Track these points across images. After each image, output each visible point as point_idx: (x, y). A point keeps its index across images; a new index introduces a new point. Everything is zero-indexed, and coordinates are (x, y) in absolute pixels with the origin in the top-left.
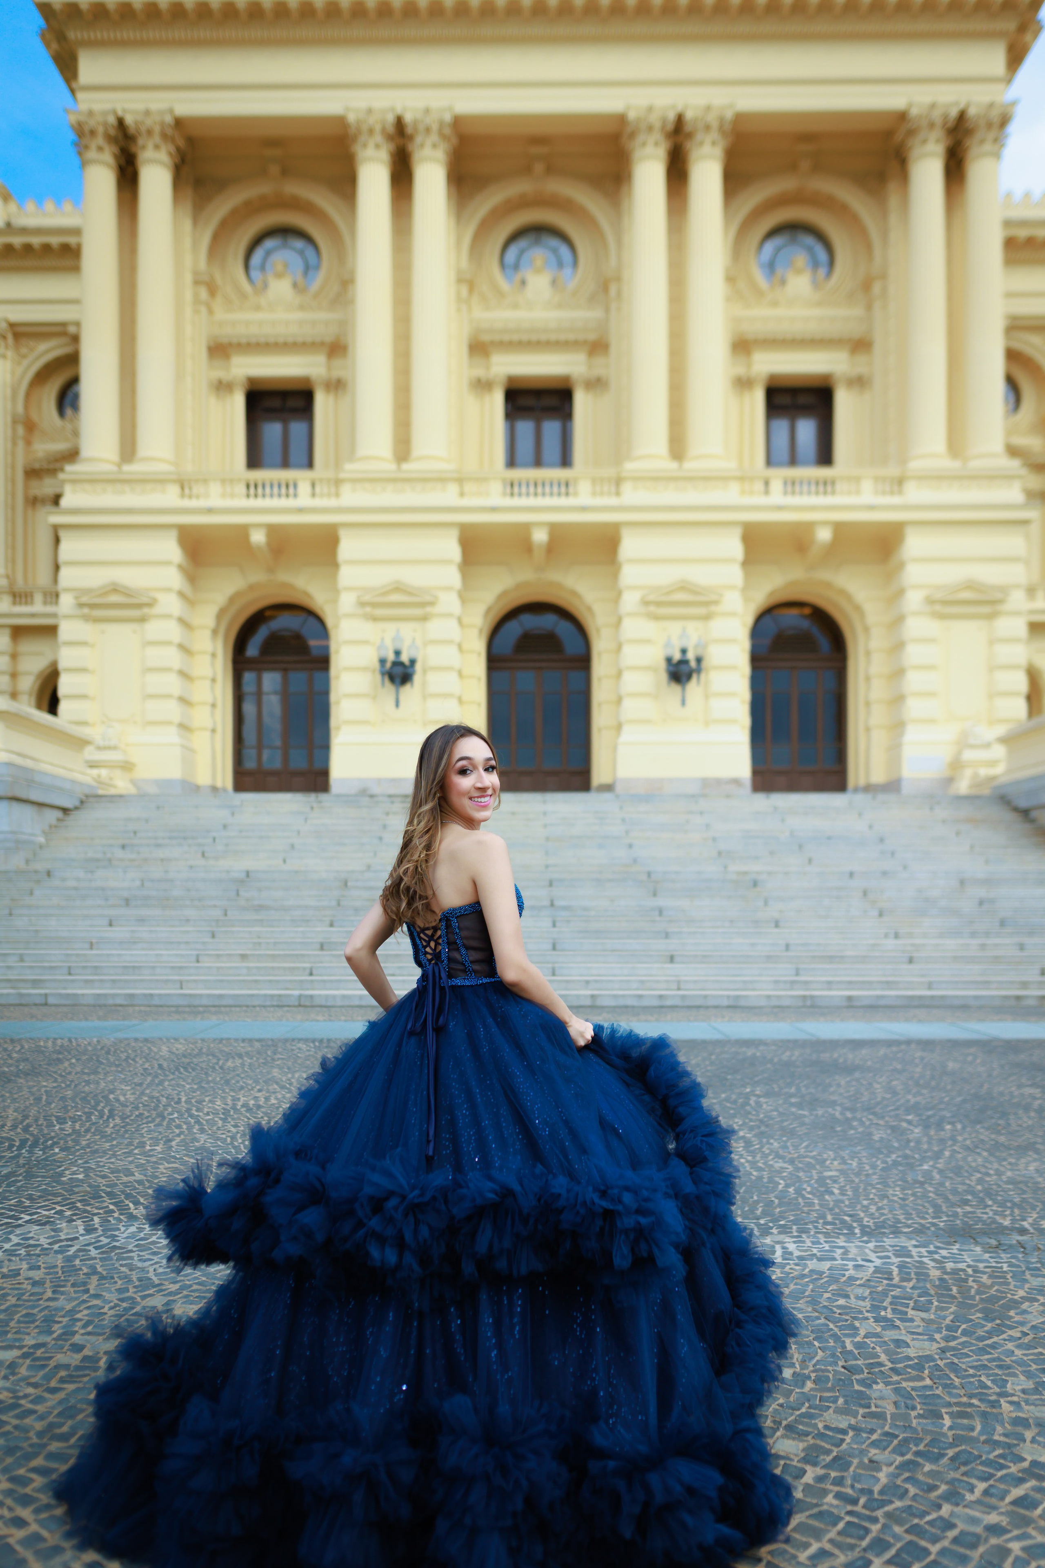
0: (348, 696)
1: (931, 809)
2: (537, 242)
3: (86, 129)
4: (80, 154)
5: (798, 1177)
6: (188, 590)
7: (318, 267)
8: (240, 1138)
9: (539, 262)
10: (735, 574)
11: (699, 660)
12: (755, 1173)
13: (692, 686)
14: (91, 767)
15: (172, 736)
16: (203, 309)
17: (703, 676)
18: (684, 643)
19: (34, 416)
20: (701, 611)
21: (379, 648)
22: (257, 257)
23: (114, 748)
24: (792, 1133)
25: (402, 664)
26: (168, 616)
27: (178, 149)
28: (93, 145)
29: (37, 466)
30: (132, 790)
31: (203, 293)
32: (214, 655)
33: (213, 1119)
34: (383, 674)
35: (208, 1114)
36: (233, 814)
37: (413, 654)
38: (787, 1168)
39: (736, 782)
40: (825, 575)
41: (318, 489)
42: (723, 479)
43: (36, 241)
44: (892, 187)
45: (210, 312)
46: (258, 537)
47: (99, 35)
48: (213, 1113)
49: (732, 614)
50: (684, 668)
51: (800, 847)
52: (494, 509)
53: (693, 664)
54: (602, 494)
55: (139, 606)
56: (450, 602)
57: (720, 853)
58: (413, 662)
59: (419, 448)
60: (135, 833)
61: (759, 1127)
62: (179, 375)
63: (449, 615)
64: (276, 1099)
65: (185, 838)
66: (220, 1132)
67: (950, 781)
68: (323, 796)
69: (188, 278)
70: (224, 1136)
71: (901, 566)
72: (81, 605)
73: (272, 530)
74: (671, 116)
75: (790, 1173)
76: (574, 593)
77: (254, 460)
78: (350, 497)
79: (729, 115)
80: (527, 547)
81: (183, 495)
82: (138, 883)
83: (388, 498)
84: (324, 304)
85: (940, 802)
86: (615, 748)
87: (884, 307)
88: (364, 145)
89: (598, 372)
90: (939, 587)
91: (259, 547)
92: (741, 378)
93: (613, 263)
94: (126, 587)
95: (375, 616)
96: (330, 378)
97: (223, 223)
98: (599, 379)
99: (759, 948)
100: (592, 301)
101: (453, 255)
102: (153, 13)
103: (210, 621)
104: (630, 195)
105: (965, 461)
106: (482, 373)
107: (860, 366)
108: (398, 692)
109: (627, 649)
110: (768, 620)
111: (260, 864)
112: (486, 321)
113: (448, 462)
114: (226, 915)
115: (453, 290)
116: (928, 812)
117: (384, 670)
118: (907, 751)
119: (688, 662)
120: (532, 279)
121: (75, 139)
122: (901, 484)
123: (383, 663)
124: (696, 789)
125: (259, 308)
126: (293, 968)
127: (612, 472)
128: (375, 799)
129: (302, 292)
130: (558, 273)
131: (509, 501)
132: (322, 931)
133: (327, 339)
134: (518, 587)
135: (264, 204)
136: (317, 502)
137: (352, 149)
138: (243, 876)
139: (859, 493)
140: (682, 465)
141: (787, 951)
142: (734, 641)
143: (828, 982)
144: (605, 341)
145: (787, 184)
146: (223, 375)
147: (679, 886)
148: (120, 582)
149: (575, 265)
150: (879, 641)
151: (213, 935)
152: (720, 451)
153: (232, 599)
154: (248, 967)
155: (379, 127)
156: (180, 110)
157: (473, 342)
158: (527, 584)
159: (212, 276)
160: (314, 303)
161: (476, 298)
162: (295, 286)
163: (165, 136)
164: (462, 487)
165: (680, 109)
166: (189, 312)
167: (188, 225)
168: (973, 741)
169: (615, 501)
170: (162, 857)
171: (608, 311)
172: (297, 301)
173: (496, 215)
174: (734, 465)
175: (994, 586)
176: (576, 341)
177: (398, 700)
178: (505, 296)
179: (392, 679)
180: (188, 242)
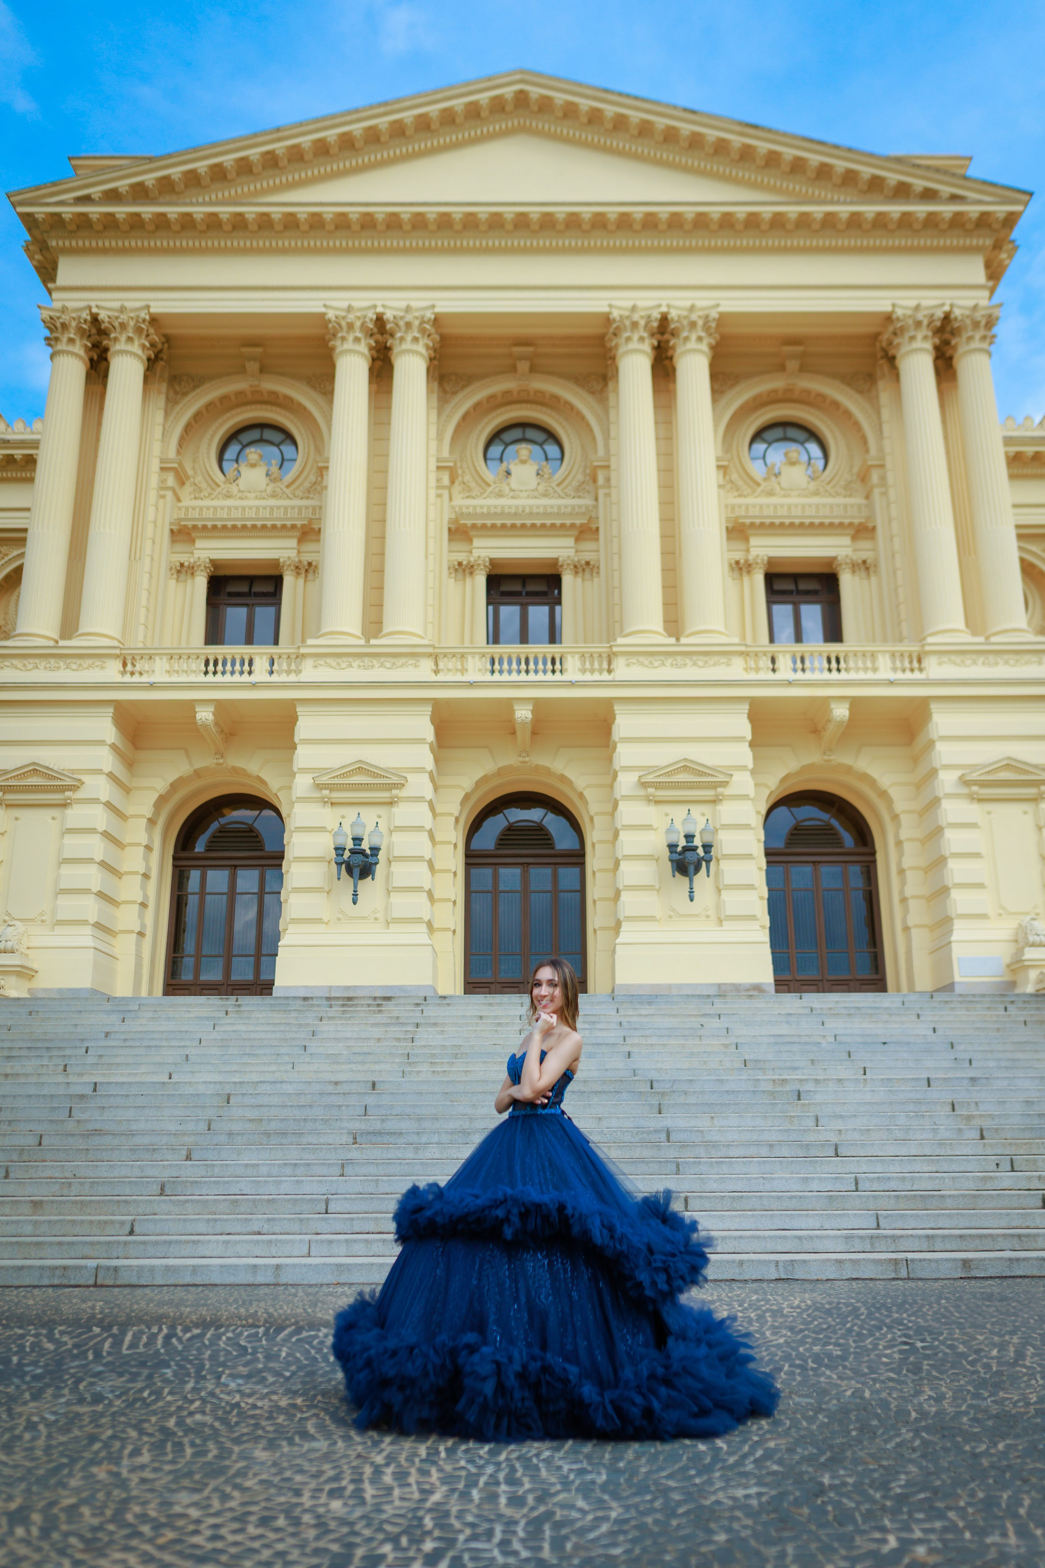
0: (299, 890)
1: (1007, 1009)
2: (524, 438)
3: (58, 323)
4: (50, 346)
6: (121, 772)
7: (294, 460)
9: (525, 455)
10: (744, 755)
11: (707, 847)
13: (701, 878)
15: (85, 937)
16: (169, 494)
17: (713, 864)
18: (690, 829)
20: (709, 793)
21: (337, 835)
22: (232, 451)
23: (12, 951)
25: (362, 852)
26: (95, 801)
27: (153, 345)
28: (65, 339)
31: (171, 480)
32: (148, 848)
34: (339, 864)
37: (376, 842)
39: (758, 988)
40: (845, 758)
41: (277, 666)
42: (725, 654)
44: (883, 384)
45: (178, 498)
46: (205, 716)
47: (80, 243)
49: (745, 797)
50: (690, 856)
51: (850, 1054)
52: (471, 685)
53: (702, 852)
54: (593, 670)
55: (62, 789)
56: (421, 785)
57: (746, 1063)
58: (375, 850)
59: (389, 626)
62: (135, 556)
63: (420, 799)
65: (49, 1049)
67: (1013, 984)
69: (155, 465)
71: (931, 744)
73: (221, 707)
74: (657, 315)
76: (563, 778)
77: (214, 636)
78: (310, 672)
79: (715, 314)
80: (511, 729)
81: (124, 673)
83: (355, 673)
84: (299, 493)
85: (1012, 1002)
86: (614, 951)
87: (885, 494)
88: (343, 339)
89: (586, 556)
90: (974, 767)
91: (205, 726)
92: (737, 563)
93: (601, 451)
94: (47, 768)
95: (333, 801)
96: (300, 561)
97: (197, 416)
98: (588, 563)
99: (815, 1186)
100: (579, 490)
101: (433, 445)
102: (136, 223)
103: (147, 810)
104: (616, 391)
105: (987, 638)
106: (462, 557)
107: (863, 551)
108: (355, 886)
109: (623, 836)
110: (783, 810)
111: (135, 1074)
112: (468, 507)
113: (422, 637)
114: (40, 1144)
115: (433, 477)
116: (1003, 1012)
117: (340, 860)
118: (957, 951)
119: (695, 849)
120: (516, 469)
121: (47, 333)
122: (919, 661)
123: (340, 852)
124: (712, 992)
125: (228, 496)
126: (105, 1222)
127: (601, 648)
128: (310, 1002)
129: (274, 481)
130: (545, 463)
131: (488, 677)
132: (170, 1165)
133: (299, 523)
134: (500, 772)
135: (241, 400)
136: (275, 678)
137: (331, 343)
138: (88, 1090)
139: (875, 670)
140: (678, 639)
141: (857, 1191)
142: (747, 827)
143: (928, 1237)
144: (594, 526)
145: (775, 383)
146: (186, 559)
147: (692, 1100)
148: (42, 763)
149: (562, 459)
150: (909, 829)
151: (7, 1172)
152: (721, 628)
153: (174, 787)
154: (36, 1222)
155: (358, 324)
156: (157, 308)
157: (453, 527)
158: (510, 769)
159: (180, 464)
160: (287, 491)
161: (457, 488)
162: (267, 475)
163: (139, 330)
164: (436, 664)
165: (664, 309)
166: (152, 496)
167: (160, 416)
168: (1031, 939)
169: (605, 676)
170: (9, 1071)
171: (596, 499)
172: (269, 489)
173: (479, 411)
174: (736, 640)
175: (1036, 766)
176: (563, 526)
177: (355, 895)
178: (488, 485)
179: (350, 871)
180: (158, 431)
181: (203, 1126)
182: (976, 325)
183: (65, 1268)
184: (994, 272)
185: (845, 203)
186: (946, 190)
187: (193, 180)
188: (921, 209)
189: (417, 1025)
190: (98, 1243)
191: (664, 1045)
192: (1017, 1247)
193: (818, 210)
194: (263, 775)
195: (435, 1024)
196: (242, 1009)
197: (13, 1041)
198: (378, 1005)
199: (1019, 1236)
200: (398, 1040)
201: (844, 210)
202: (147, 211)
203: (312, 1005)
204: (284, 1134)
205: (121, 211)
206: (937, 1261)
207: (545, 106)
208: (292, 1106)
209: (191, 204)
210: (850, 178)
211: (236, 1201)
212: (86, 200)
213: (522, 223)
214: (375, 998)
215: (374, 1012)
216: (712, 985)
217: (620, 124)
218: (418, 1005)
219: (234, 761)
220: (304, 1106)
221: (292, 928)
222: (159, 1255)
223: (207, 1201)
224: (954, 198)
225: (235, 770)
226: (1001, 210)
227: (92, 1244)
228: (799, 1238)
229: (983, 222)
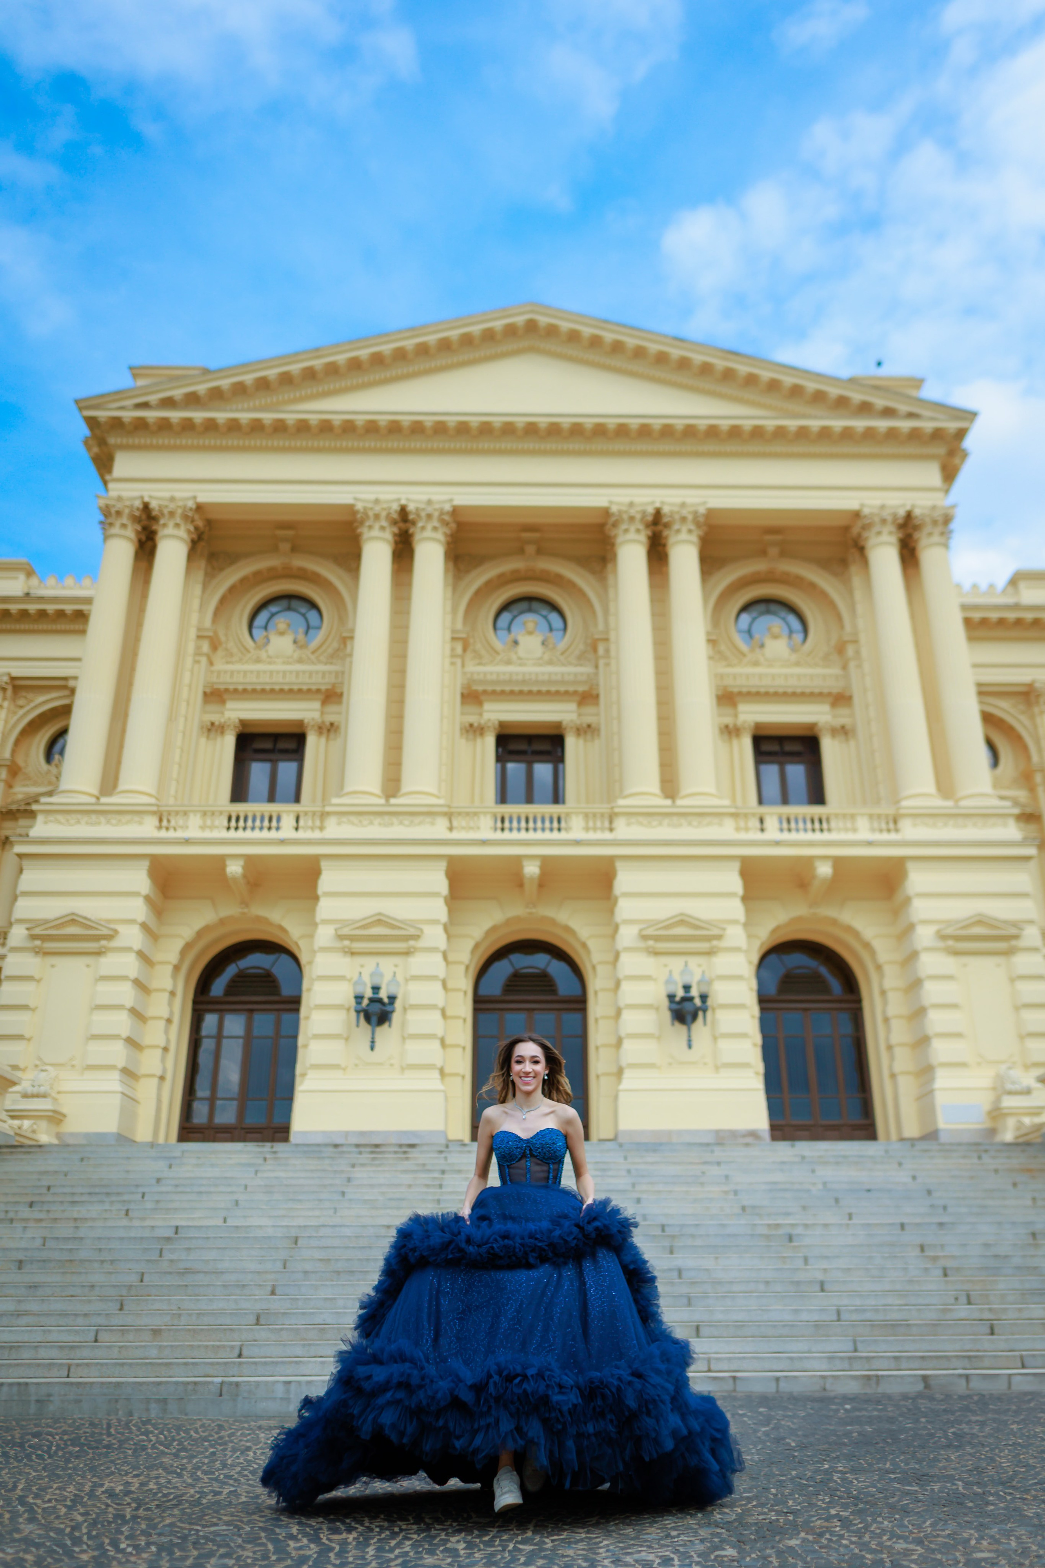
0: (317, 1036)
1: (980, 1158)
2: (530, 610)
3: (113, 511)
4: (104, 529)
5: (935, 1559)
6: (152, 924)
7: (319, 628)
8: (86, 1527)
9: (530, 626)
10: (736, 909)
11: (704, 997)
12: (868, 1556)
13: (698, 1027)
14: (13, 1117)
15: (113, 1082)
16: (204, 660)
17: (709, 1014)
18: (687, 980)
19: (20, 761)
20: (704, 946)
21: (356, 984)
22: (261, 620)
23: (44, 1096)
24: (906, 1511)
25: (380, 1001)
26: (127, 949)
27: (196, 528)
28: (118, 523)
29: (14, 807)
30: (55, 1141)
31: (206, 647)
32: (173, 993)
33: (54, 1507)
34: (358, 1012)
35: (50, 1501)
36: (170, 1166)
37: (393, 990)
38: (917, 1550)
39: (754, 1134)
40: (829, 911)
41: (301, 823)
42: (718, 815)
43: (50, 608)
44: (854, 570)
45: (211, 663)
46: (234, 869)
48: (56, 1500)
49: (737, 949)
50: (687, 1006)
51: (837, 1200)
52: (484, 843)
53: (698, 1002)
54: (595, 829)
55: (97, 938)
56: (435, 936)
57: (744, 1208)
58: (392, 999)
59: (407, 786)
60: (49, 1188)
61: (856, 1505)
62: (171, 718)
63: (433, 950)
64: (157, 1483)
65: (108, 1194)
66: (57, 1522)
67: (993, 1132)
68: (280, 1147)
69: (193, 633)
70: (62, 1526)
71: (908, 900)
72: (33, 937)
73: (250, 861)
74: (651, 510)
75: (920, 1555)
76: (568, 929)
77: (239, 793)
78: (334, 829)
79: (702, 510)
80: (518, 881)
81: (160, 828)
82: (38, 1243)
83: (375, 830)
84: (322, 658)
85: (986, 1151)
86: (616, 1098)
87: (859, 666)
88: (370, 527)
89: (587, 720)
90: (949, 923)
91: (234, 879)
92: (727, 727)
93: (601, 626)
94: (85, 918)
95: (354, 950)
96: (323, 722)
97: (232, 589)
98: (589, 726)
99: (804, 1316)
100: (581, 658)
101: (449, 618)
102: (188, 426)
103: (173, 956)
104: (615, 571)
105: (957, 801)
106: (473, 719)
107: (841, 717)
108: (373, 1033)
109: (625, 986)
110: (773, 957)
111: (193, 1219)
112: (478, 673)
113: (438, 797)
114: (142, 1281)
115: (448, 647)
116: (975, 1161)
117: (359, 1008)
118: (941, 1099)
119: (691, 999)
120: (523, 639)
121: (102, 518)
122: (895, 822)
123: (359, 1000)
124: (710, 1139)
125: (258, 661)
126: (218, 1347)
127: (604, 808)
128: (340, 1149)
129: (301, 647)
130: (549, 634)
131: (499, 835)
132: (260, 1299)
133: (323, 688)
134: (508, 922)
135: (273, 575)
136: (301, 834)
137: (359, 530)
138: (170, 1233)
139: (855, 830)
140: (674, 802)
141: (839, 1320)
142: (739, 978)
143: (896, 1358)
144: (594, 692)
145: (758, 566)
146: (216, 718)
147: (698, 1242)
148: (81, 913)
149: (565, 628)
150: (892, 979)
151: (122, 1305)
152: (712, 790)
153: (199, 934)
154: (160, 1347)
155: (384, 514)
156: (203, 498)
157: (465, 692)
158: (517, 919)
159: (215, 633)
160: (313, 657)
161: (469, 655)
162: (295, 642)
163: (185, 517)
164: (451, 822)
165: (658, 505)
166: (189, 661)
167: (198, 589)
168: (1009, 1087)
169: (607, 836)
170: (75, 1215)
171: (597, 667)
172: (296, 655)
173: (490, 587)
174: (726, 802)
175: (1005, 922)
176: (566, 693)
177: (373, 1042)
178: (497, 653)
179: (368, 1019)
180: (196, 603)
181: (279, 1266)
182: (935, 522)
183: (196, 1383)
184: (949, 474)
185: (815, 417)
186: (903, 408)
187: (240, 390)
188: (883, 424)
189: (443, 1172)
190: (218, 1363)
191: (670, 1192)
192: (968, 1366)
193: (792, 424)
194: (285, 924)
195: (459, 1171)
196: (280, 1155)
197: (72, 1186)
198: (405, 1152)
199: (969, 1357)
200: (427, 1186)
201: (815, 424)
202: (198, 415)
203: (343, 1152)
204: (352, 1272)
205: (175, 415)
206: (902, 1377)
207: (552, 331)
208: (354, 1248)
209: (237, 410)
210: (819, 397)
211: (324, 1329)
212: (145, 405)
213: (531, 430)
214: (401, 1146)
215: (401, 1159)
216: (710, 1131)
217: (617, 347)
218: (441, 1152)
219: (258, 910)
220: (363, 1247)
221: (311, 1074)
222: (267, 1373)
223: (299, 1329)
224: (911, 415)
225: (259, 919)
226: (952, 426)
227: (212, 1364)
228: (791, 1359)
229: (937, 435)
